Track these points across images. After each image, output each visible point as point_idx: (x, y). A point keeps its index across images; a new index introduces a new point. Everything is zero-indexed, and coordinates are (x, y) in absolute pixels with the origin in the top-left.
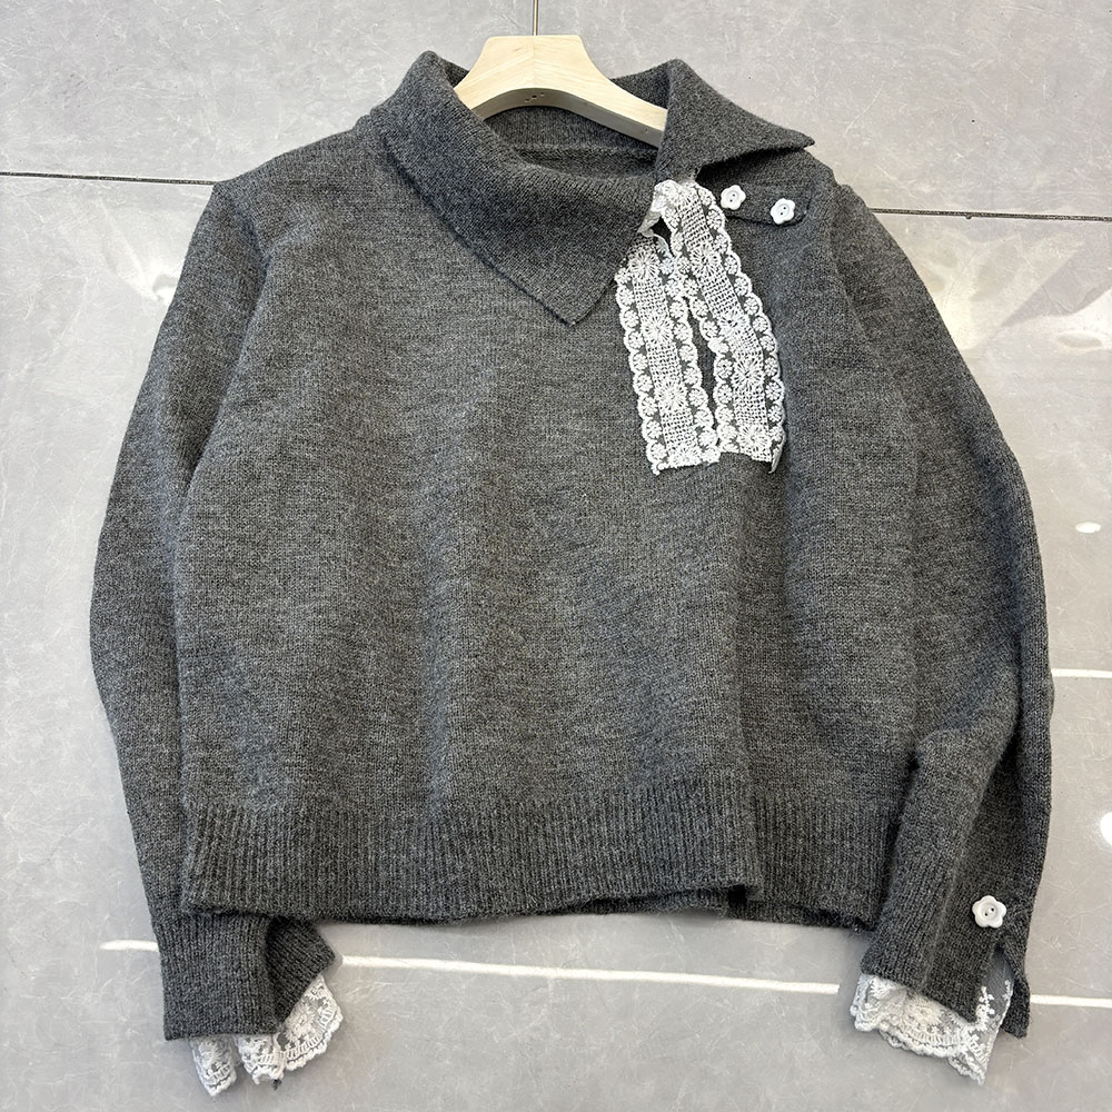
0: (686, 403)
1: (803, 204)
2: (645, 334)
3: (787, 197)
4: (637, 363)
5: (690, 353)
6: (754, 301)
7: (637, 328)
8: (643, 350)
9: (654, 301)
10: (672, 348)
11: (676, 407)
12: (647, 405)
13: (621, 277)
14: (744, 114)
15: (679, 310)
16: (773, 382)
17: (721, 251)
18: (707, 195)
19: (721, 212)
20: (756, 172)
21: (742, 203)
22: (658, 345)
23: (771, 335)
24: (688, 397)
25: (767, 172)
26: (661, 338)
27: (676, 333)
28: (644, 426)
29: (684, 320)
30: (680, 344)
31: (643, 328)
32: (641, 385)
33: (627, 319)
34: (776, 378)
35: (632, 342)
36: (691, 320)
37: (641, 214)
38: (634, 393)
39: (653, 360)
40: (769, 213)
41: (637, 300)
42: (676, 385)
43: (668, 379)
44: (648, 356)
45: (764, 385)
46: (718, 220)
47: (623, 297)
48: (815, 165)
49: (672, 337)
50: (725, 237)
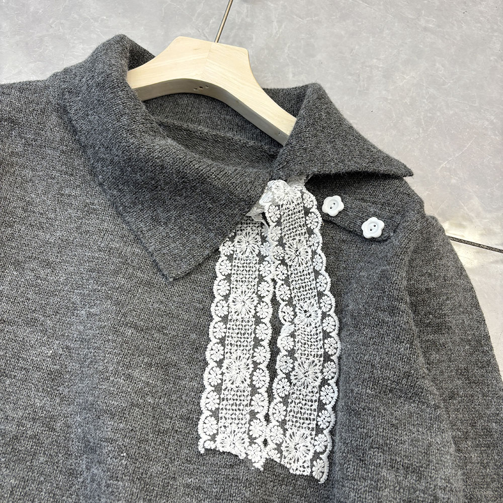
0: (248, 381)
1: (391, 226)
2: (231, 304)
3: (379, 217)
4: (216, 330)
5: (264, 332)
6: (330, 300)
7: (226, 297)
8: (225, 319)
9: (247, 276)
10: (250, 324)
11: (238, 383)
12: (213, 374)
13: (225, 249)
14: (359, 138)
15: (266, 289)
16: (329, 385)
17: (314, 248)
18: (310, 199)
19: (319, 215)
20: (357, 188)
21: (340, 212)
22: (239, 317)
23: (337, 338)
24: (252, 375)
25: (366, 190)
26: (244, 312)
27: (258, 309)
28: (204, 395)
29: (267, 300)
30: (258, 321)
31: (231, 299)
32: (212, 353)
33: (220, 288)
34: (332, 382)
35: (217, 310)
36: (274, 301)
37: (252, 202)
38: (205, 360)
39: (231, 331)
40: (360, 226)
41: (233, 272)
42: (245, 360)
43: (239, 353)
44: (228, 326)
45: (320, 387)
46: (315, 222)
47: (222, 267)
48: (410, 194)
49: (253, 312)
50: (318, 238)
